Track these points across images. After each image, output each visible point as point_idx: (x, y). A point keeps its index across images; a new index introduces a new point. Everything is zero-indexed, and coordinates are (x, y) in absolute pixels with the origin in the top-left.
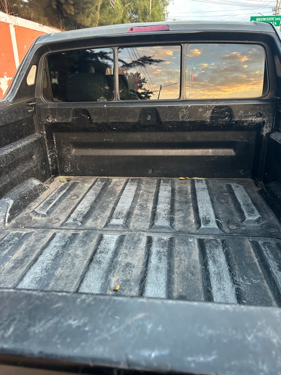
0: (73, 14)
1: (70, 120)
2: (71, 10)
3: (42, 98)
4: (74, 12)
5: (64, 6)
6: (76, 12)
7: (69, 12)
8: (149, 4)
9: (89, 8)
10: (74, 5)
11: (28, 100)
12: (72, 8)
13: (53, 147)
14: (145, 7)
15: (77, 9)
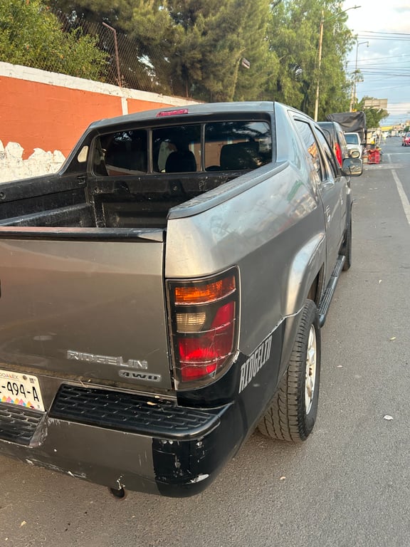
0: (201, 79)
1: (113, 191)
2: (198, 75)
3: (92, 173)
4: (202, 77)
5: (191, 71)
6: (204, 77)
7: (195, 77)
8: (318, 54)
9: (219, 71)
10: (201, 69)
11: (78, 174)
12: (199, 72)
13: (101, 216)
14: (311, 57)
15: (206, 73)
